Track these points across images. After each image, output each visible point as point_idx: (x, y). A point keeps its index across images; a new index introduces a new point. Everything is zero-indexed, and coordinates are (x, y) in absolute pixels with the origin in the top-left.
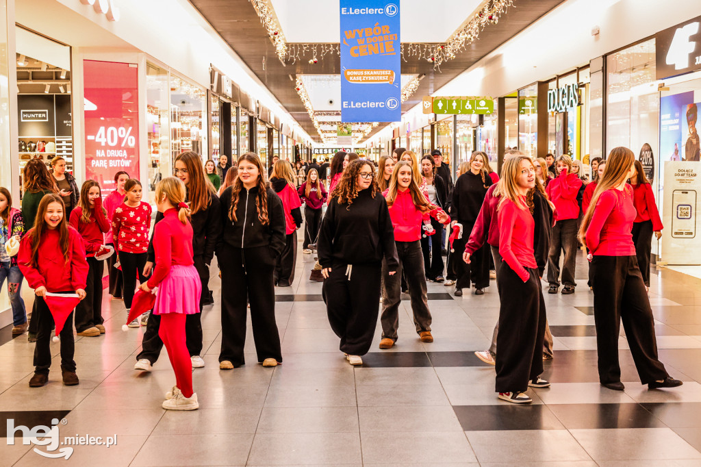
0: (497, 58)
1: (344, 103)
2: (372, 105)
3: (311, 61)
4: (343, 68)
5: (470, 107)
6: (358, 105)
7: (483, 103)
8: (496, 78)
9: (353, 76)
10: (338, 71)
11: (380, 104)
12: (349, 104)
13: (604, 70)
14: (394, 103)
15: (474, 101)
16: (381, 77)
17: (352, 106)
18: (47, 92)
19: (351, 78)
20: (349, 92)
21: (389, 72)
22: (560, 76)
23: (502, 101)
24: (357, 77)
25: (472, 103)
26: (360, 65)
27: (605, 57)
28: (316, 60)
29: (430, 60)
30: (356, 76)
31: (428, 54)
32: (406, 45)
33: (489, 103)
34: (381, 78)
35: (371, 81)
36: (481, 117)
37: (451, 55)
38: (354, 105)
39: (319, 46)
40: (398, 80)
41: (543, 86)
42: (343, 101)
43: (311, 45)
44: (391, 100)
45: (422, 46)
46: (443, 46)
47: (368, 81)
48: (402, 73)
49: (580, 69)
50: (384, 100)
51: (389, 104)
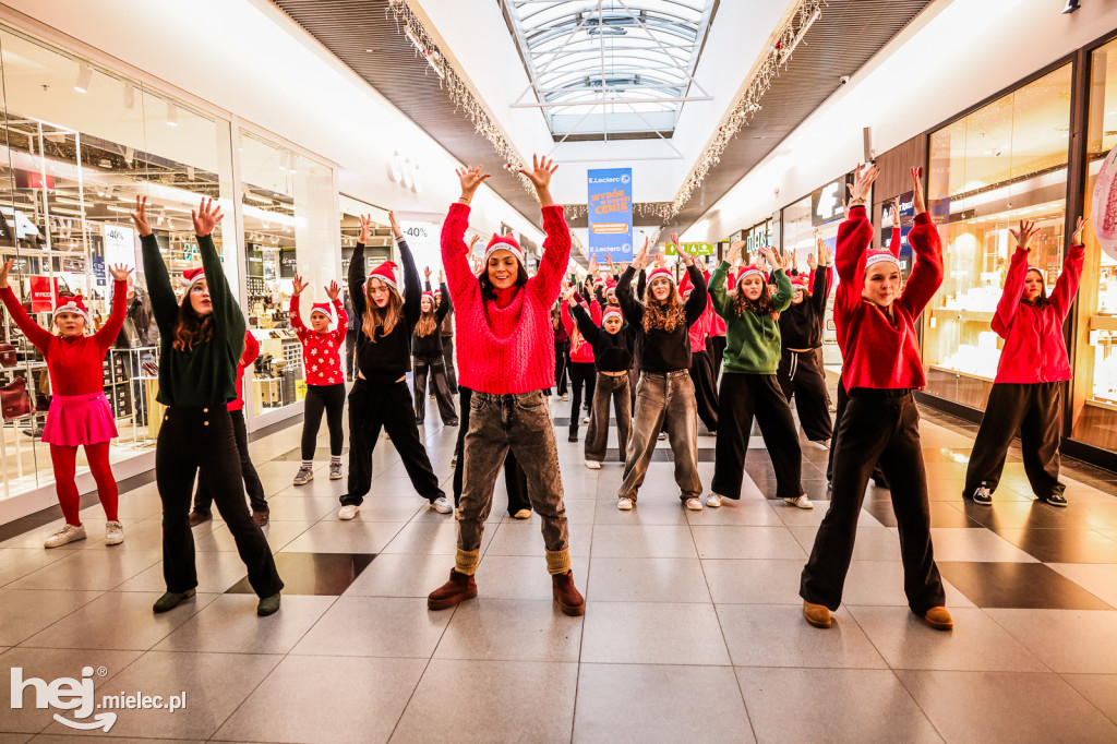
0: (715, 213)
1: (591, 248)
2: (612, 249)
3: (573, 218)
4: (590, 223)
6: (601, 249)
7: (704, 247)
8: (715, 229)
9: (597, 228)
10: (587, 226)
11: (618, 249)
12: (595, 249)
13: (782, 220)
14: (628, 247)
15: (698, 245)
16: (618, 228)
18: (385, 245)
19: (596, 230)
20: (594, 240)
21: (623, 225)
22: (755, 226)
23: (720, 245)
24: (600, 229)
26: (602, 220)
27: (782, 210)
28: (575, 217)
29: (661, 215)
31: (659, 211)
32: (643, 204)
33: (709, 247)
35: (611, 232)
36: (707, 257)
37: (676, 211)
38: (599, 249)
39: (579, 206)
40: (630, 231)
41: (745, 233)
42: (590, 246)
43: (572, 206)
44: (625, 245)
45: (655, 205)
46: (671, 204)
48: (634, 225)
49: (768, 220)
50: (620, 246)
51: (624, 248)
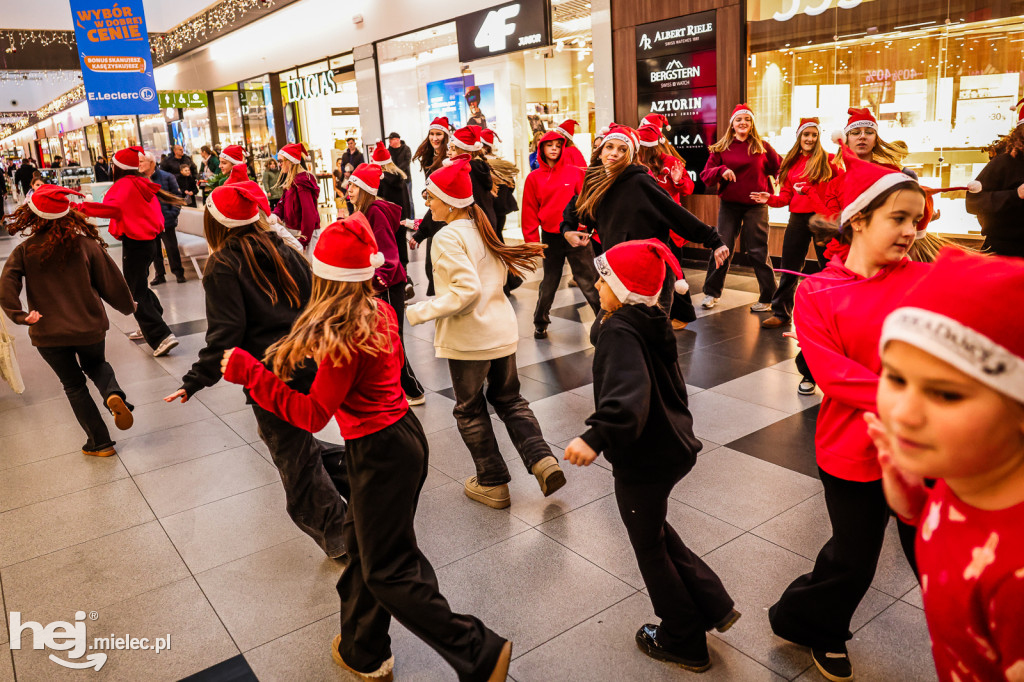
1: (90, 94)
2: (124, 96)
3: (10, 51)
5: (184, 101)
6: (107, 96)
7: (196, 97)
8: (205, 70)
9: (96, 63)
11: (134, 95)
12: (96, 95)
14: (149, 93)
15: (187, 95)
17: (100, 98)
19: (94, 66)
20: (93, 82)
21: (138, 60)
22: (300, 66)
23: (210, 94)
25: (185, 96)
26: (101, 51)
28: (14, 49)
30: (100, 64)
33: (202, 97)
34: (130, 66)
35: (118, 69)
36: (180, 111)
38: (102, 96)
39: (16, 33)
41: (275, 76)
42: (87, 91)
44: (145, 90)
46: (164, 36)
47: (115, 69)
49: (331, 58)
50: (137, 90)
51: (144, 94)
